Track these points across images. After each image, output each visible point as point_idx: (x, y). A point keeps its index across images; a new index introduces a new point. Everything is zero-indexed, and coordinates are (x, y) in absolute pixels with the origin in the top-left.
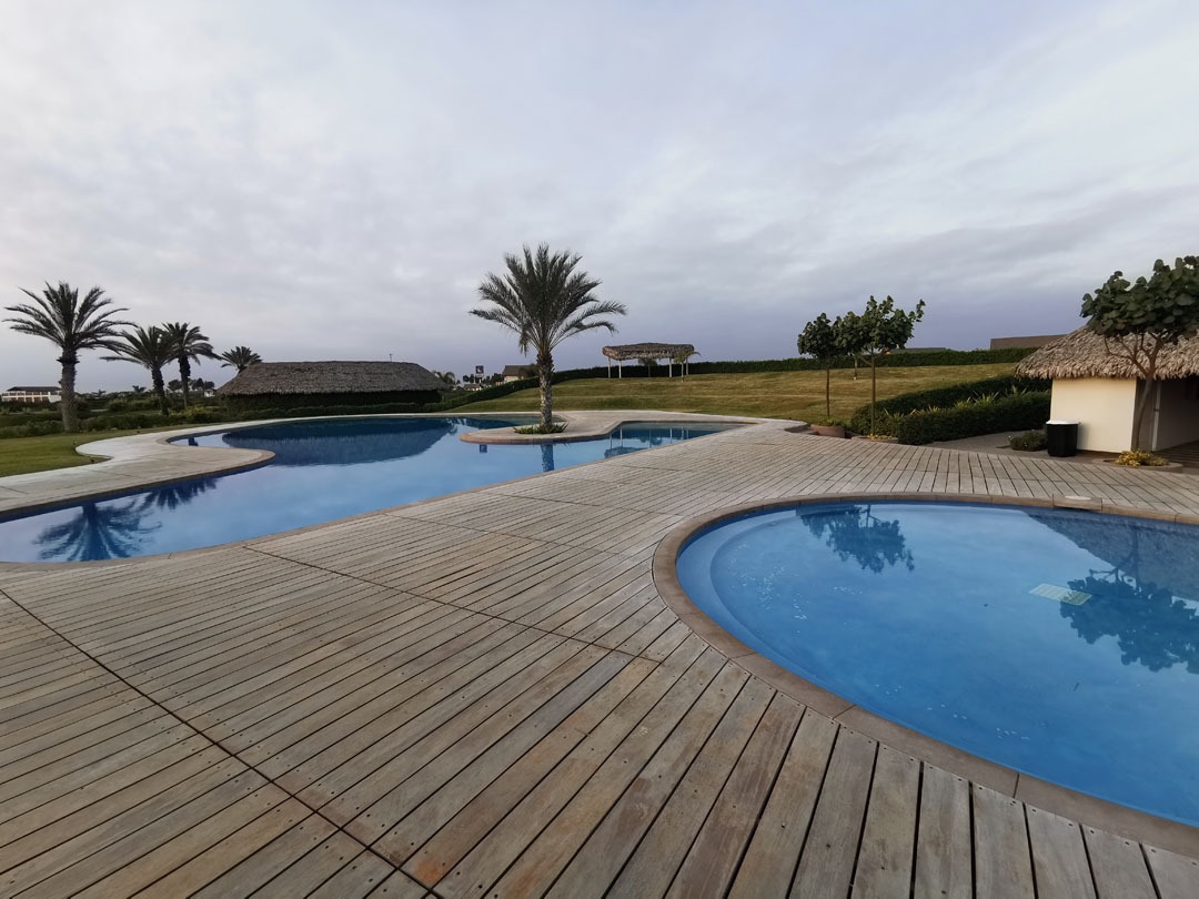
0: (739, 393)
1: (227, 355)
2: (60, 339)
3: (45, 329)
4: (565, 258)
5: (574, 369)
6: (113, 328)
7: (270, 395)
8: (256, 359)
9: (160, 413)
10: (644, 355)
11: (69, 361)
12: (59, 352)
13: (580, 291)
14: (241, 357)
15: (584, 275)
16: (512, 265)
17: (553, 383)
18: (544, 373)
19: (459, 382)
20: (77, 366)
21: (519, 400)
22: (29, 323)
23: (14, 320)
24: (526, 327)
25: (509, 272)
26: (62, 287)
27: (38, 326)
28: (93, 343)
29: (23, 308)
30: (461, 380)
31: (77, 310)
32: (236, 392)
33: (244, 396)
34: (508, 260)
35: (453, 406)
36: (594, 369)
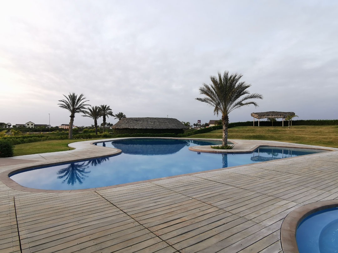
0: (320, 135)
1: (116, 115)
2: (71, 110)
3: (67, 107)
4: (236, 76)
5: (238, 122)
6: (85, 106)
7: (126, 129)
8: (124, 117)
9: (95, 134)
10: (270, 117)
11: (72, 117)
12: (70, 114)
13: (242, 90)
14: (121, 116)
15: (243, 83)
16: (213, 80)
17: (228, 128)
18: (225, 123)
19: (192, 126)
20: (74, 118)
21: (215, 134)
22: (64, 105)
23: (60, 104)
24: (218, 104)
25: (212, 83)
26: (73, 94)
27: (66, 106)
28: (79, 111)
29: (63, 100)
30: (193, 125)
31: (76, 101)
32: (117, 127)
33: (119, 129)
34: (212, 78)
35: (188, 135)
36: (247, 122)
